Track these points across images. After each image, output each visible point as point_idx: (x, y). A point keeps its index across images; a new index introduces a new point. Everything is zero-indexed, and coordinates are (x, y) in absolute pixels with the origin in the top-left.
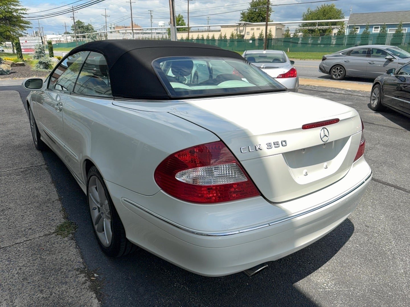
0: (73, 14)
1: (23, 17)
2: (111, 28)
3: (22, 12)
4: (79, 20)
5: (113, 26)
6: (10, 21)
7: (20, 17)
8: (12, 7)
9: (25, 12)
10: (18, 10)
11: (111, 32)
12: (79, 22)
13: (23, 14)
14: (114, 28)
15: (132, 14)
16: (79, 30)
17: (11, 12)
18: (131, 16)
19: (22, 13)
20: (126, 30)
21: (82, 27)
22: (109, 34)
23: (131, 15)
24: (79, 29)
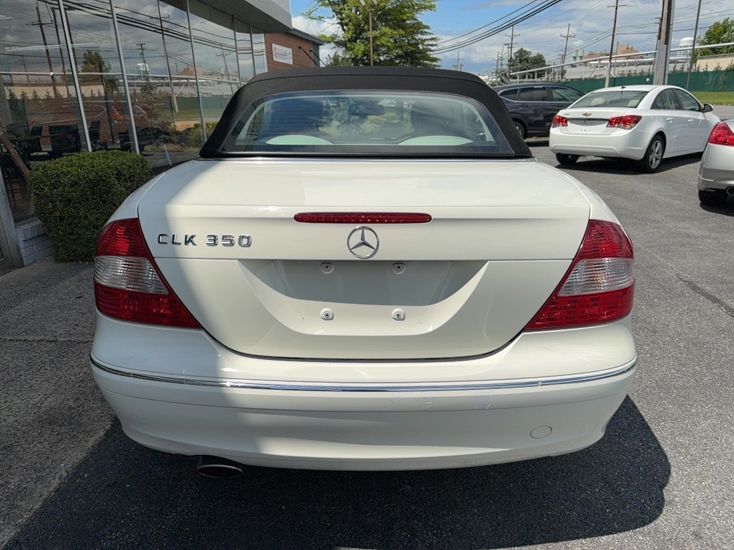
0: (512, 39)
1: (431, 50)
2: (575, 58)
3: (430, 43)
4: (522, 49)
5: (580, 54)
6: (412, 58)
7: (427, 50)
8: (420, 36)
9: (434, 43)
10: (425, 40)
11: (573, 66)
12: (521, 52)
13: (432, 45)
14: (581, 57)
15: (614, 29)
16: (519, 66)
17: (417, 44)
18: (612, 33)
19: (429, 45)
20: (600, 60)
21: (527, 60)
22: (569, 70)
23: (612, 30)
24: (519, 64)
